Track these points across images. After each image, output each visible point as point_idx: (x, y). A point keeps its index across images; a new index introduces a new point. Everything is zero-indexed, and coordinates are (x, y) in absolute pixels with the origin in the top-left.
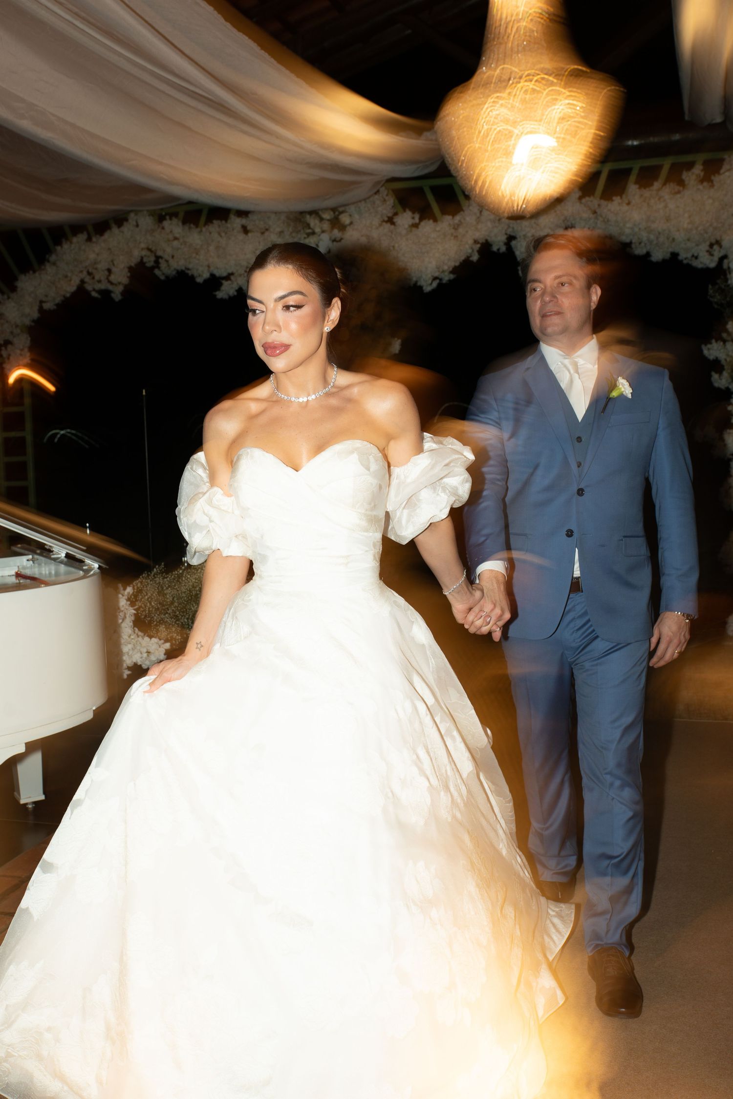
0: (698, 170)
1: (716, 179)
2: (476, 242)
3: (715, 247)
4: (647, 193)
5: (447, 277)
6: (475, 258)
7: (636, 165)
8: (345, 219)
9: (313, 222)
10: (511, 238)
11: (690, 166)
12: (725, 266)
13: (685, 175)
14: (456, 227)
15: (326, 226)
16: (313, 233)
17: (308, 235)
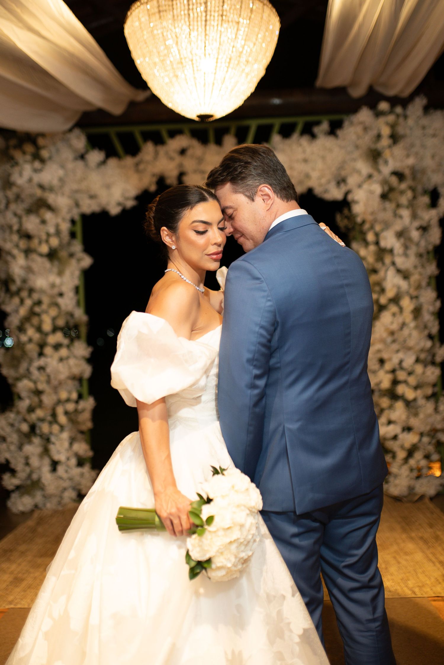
0: (325, 126)
1: (339, 132)
2: (154, 175)
3: (342, 185)
4: (288, 142)
5: (130, 204)
6: (153, 188)
7: (277, 122)
8: (45, 153)
9: (18, 155)
10: (181, 175)
11: (318, 123)
12: (350, 197)
13: (316, 130)
14: (137, 165)
15: (28, 157)
16: (17, 164)
17: (12, 166)
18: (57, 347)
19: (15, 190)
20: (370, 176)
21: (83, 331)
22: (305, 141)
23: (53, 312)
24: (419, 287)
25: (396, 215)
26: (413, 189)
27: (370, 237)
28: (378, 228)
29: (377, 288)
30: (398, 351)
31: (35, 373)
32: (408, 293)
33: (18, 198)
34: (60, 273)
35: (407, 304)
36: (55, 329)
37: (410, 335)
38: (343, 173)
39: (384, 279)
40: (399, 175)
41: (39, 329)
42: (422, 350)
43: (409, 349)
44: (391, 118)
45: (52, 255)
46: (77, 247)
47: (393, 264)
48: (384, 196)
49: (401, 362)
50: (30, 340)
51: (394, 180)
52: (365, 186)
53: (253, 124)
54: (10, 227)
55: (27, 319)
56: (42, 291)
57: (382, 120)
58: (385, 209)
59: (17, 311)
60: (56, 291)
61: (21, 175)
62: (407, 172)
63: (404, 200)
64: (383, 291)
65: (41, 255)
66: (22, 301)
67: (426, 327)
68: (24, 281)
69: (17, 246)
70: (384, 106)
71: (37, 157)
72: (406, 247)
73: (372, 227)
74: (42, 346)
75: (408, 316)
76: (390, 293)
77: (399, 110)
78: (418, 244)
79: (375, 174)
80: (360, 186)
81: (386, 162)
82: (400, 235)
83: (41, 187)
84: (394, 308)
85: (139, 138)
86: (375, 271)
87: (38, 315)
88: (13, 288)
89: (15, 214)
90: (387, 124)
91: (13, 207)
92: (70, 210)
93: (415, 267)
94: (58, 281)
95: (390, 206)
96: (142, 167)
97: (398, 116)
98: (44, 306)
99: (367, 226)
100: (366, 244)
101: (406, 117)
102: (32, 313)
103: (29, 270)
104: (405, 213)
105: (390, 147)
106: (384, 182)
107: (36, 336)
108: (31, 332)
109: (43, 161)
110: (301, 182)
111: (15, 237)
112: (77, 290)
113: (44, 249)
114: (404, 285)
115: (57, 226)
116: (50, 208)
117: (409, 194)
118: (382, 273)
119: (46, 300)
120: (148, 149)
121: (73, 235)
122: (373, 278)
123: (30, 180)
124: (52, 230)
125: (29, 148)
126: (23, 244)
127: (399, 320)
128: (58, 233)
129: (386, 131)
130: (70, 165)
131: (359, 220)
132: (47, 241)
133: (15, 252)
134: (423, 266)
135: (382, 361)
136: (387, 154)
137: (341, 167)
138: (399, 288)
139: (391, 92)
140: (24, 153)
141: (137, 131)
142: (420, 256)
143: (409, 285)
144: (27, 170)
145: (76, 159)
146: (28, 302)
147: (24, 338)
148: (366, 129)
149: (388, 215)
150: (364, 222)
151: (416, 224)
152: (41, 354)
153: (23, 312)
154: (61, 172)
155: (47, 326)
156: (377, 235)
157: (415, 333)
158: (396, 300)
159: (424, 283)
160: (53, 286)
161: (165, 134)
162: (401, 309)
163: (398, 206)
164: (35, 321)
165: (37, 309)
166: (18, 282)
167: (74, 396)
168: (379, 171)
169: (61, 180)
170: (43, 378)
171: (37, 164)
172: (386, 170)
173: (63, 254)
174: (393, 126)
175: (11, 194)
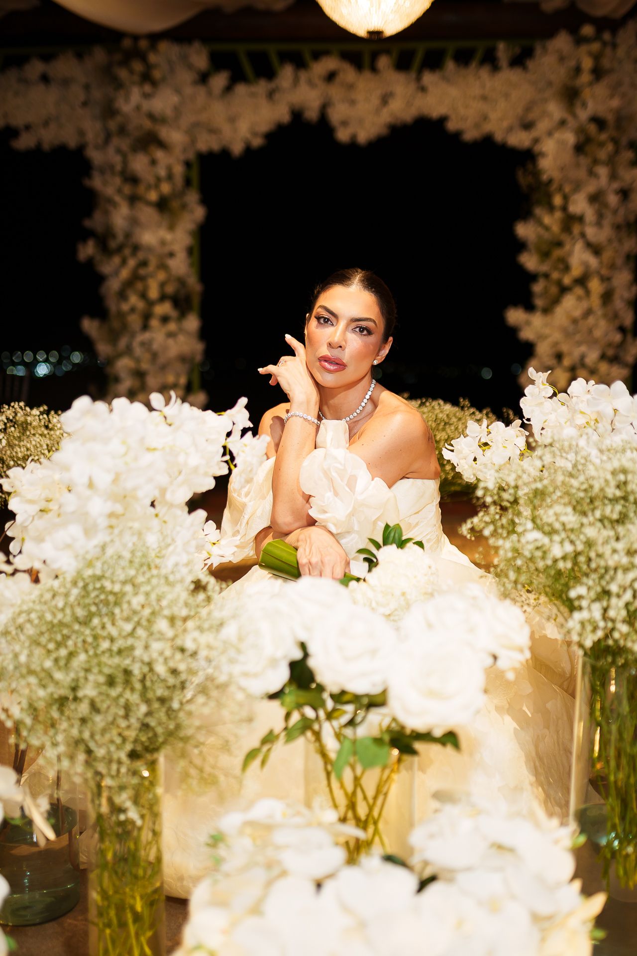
1: (530, 63)
3: (530, 130)
4: (464, 71)
5: (257, 142)
7: (451, 47)
8: (157, 74)
9: (123, 74)
12: (537, 149)
14: (272, 92)
15: (136, 78)
16: (121, 86)
17: (116, 89)
18: (165, 319)
19: (119, 119)
20: (563, 123)
21: (196, 301)
22: (484, 72)
23: (161, 276)
24: (612, 266)
25: (591, 173)
26: (615, 141)
27: (558, 200)
28: (567, 189)
29: (561, 266)
30: (579, 343)
31: (138, 351)
32: (598, 273)
33: (122, 130)
34: (171, 227)
35: (595, 286)
36: (163, 298)
37: (596, 325)
38: (531, 116)
39: (570, 253)
40: (599, 122)
41: (143, 296)
42: (610, 345)
43: (595, 341)
44: (596, 46)
45: (162, 205)
46: (193, 197)
47: (583, 235)
48: (579, 149)
49: (583, 357)
50: (133, 310)
51: (592, 128)
52: (557, 135)
53: (421, 49)
54: (112, 167)
55: (129, 284)
56: (149, 249)
57: (584, 48)
58: (578, 165)
59: (117, 273)
60: (166, 250)
61: (127, 99)
62: (610, 118)
63: (603, 154)
64: (567, 268)
65: (149, 203)
66: (124, 262)
67: (616, 316)
68: (128, 235)
69: (119, 191)
70: (587, 30)
71: (147, 77)
72: (600, 216)
73: (560, 189)
74: (147, 317)
75: (595, 301)
76: (576, 271)
77: (607, 36)
78: (615, 212)
79: (570, 119)
80: (550, 134)
81: (584, 105)
82: (595, 198)
83: (151, 116)
84: (579, 291)
85: (275, 60)
86: (559, 244)
87: (143, 279)
88: (113, 244)
89: (119, 151)
90: (590, 54)
91: (116, 141)
92: (185, 150)
93: (610, 241)
94: (168, 237)
95: (584, 161)
96: (277, 96)
97: (605, 44)
98: (151, 268)
99: (554, 186)
100: (551, 208)
101: (614, 46)
102: (136, 278)
103: (134, 222)
104: (603, 172)
105: (591, 84)
106: (581, 131)
107: (140, 305)
108: (134, 300)
109: (154, 84)
110: (477, 125)
111: (118, 181)
112: (190, 251)
113: (153, 196)
114: (593, 261)
115: (169, 169)
116: (162, 145)
117: (610, 147)
118: (567, 247)
119: (153, 262)
120: (287, 73)
121: (188, 182)
122: (557, 253)
123: (138, 108)
124: (162, 173)
125: (138, 66)
126: (127, 189)
127: (585, 305)
128: (170, 177)
129: (587, 64)
130: (188, 90)
131: (545, 177)
132: (157, 186)
133: (117, 199)
134: (620, 241)
135: (559, 357)
136: (587, 93)
137: (528, 109)
138: (586, 265)
139: (599, 12)
140: (132, 72)
141: (272, 49)
142: (618, 227)
143: (601, 263)
144: (135, 95)
145: (196, 83)
146: (132, 263)
147: (125, 307)
148: (562, 59)
149: (582, 173)
150: (550, 181)
151: (616, 185)
152: (145, 327)
153: (125, 273)
154: (175, 99)
155: (154, 293)
156: (566, 198)
157: (603, 323)
158: (582, 281)
159: (619, 261)
160: (163, 243)
161: (307, 56)
162: (588, 293)
163: (596, 162)
164: (139, 286)
165: (142, 272)
166: (120, 238)
167: (183, 381)
168: (574, 115)
169: (177, 110)
170: (147, 356)
171: (147, 88)
172: (583, 115)
173: (175, 204)
174: (597, 58)
175: (113, 125)
